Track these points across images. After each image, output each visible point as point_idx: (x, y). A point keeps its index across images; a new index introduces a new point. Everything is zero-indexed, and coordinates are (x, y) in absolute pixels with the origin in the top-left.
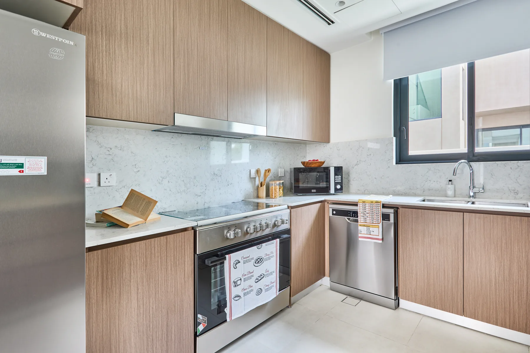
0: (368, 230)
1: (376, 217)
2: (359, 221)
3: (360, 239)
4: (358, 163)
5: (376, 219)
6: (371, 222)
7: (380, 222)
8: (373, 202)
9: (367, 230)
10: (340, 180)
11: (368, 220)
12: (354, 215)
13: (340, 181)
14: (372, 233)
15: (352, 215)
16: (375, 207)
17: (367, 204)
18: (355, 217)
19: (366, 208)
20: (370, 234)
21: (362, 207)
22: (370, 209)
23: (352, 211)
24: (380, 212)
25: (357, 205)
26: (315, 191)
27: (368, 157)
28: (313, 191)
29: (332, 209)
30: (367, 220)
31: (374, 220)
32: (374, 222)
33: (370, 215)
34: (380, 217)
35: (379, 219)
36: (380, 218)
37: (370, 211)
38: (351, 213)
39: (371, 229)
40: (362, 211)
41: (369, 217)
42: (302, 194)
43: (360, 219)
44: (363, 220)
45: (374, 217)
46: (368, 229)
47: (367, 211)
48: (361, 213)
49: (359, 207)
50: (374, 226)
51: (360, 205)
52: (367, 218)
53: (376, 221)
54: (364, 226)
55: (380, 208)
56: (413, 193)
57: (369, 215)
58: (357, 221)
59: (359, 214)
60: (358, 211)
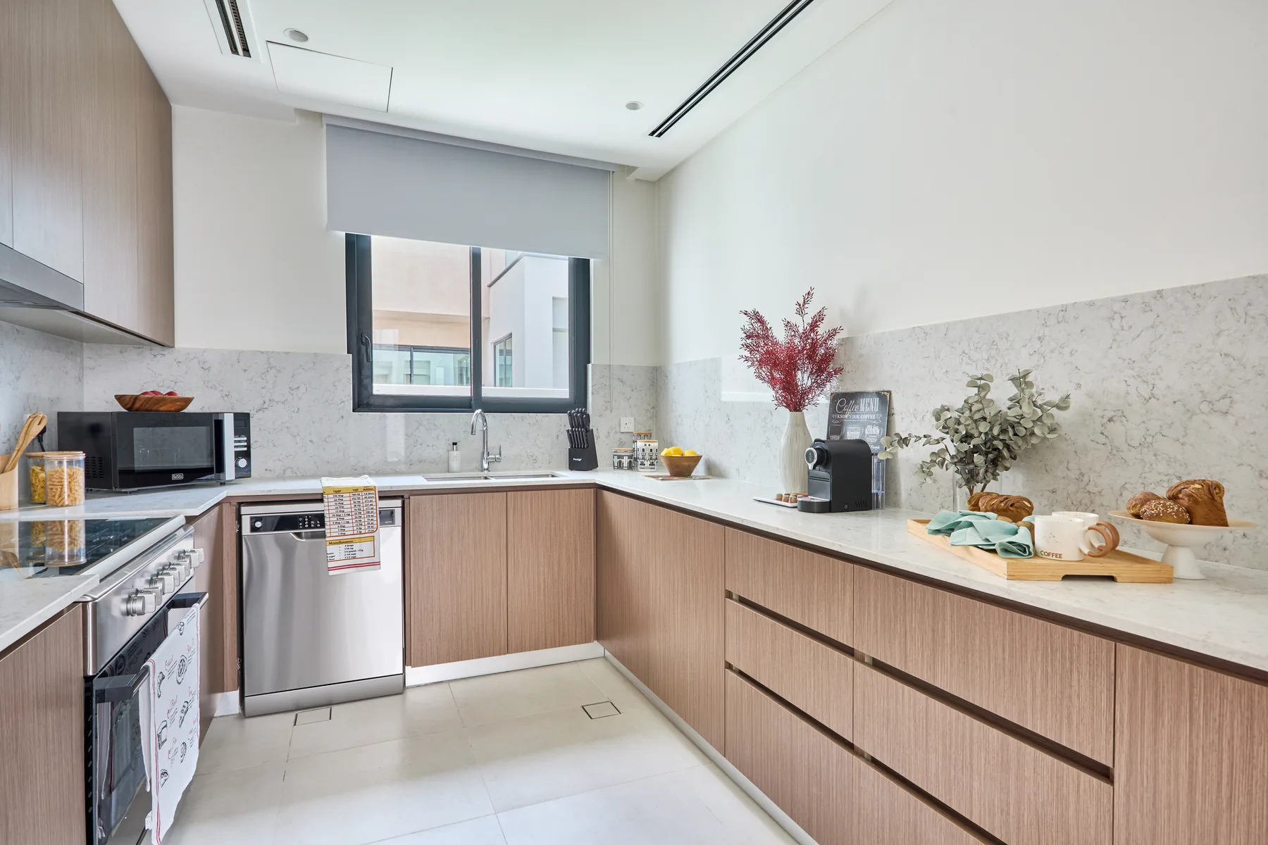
0: (349, 550)
1: (366, 520)
2: (328, 535)
3: (331, 573)
4: (266, 406)
5: (366, 523)
6: (355, 532)
7: (375, 530)
8: (357, 490)
9: (346, 550)
10: (245, 446)
11: (349, 530)
12: (312, 522)
13: (245, 449)
14: (358, 554)
15: (309, 524)
16: (364, 501)
17: (345, 495)
18: (316, 527)
19: (345, 503)
20: (354, 558)
21: (333, 504)
22: (353, 506)
23: (308, 515)
24: (375, 508)
25: (321, 501)
26: (180, 476)
27: (292, 392)
28: (175, 477)
29: (251, 518)
30: (346, 529)
31: (363, 527)
32: (363, 531)
33: (354, 517)
34: (375, 519)
35: (375, 522)
36: (377, 520)
37: (353, 510)
38: (306, 520)
39: (356, 546)
40: (334, 511)
41: (350, 521)
42: (136, 489)
43: (331, 529)
44: (337, 530)
45: (363, 520)
46: (350, 547)
47: (346, 510)
48: (331, 515)
49: (326, 504)
50: (361, 540)
51: (330, 499)
52: (346, 525)
53: (366, 527)
54: (341, 543)
55: (374, 500)
56: (392, 469)
57: (350, 517)
58: (323, 535)
59: (326, 520)
60: (326, 512)
